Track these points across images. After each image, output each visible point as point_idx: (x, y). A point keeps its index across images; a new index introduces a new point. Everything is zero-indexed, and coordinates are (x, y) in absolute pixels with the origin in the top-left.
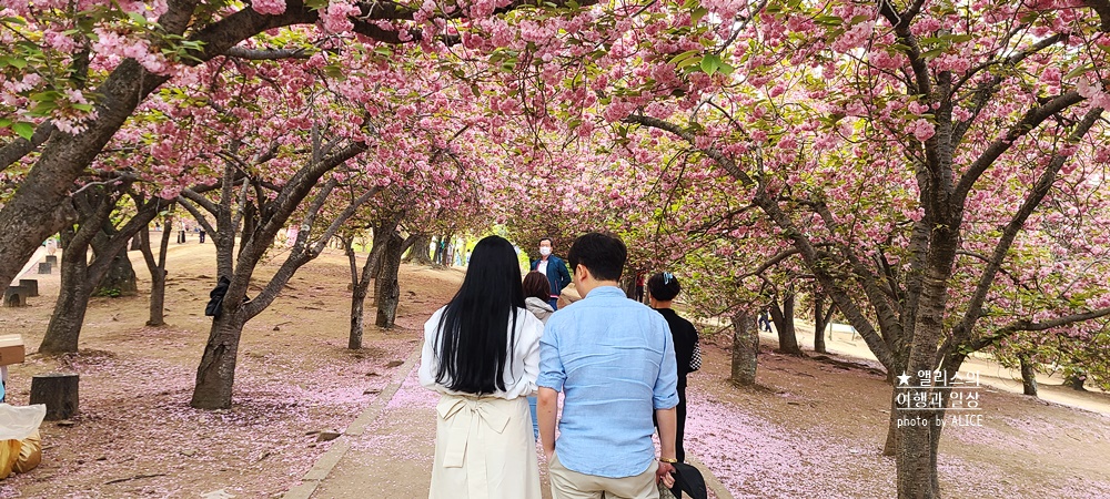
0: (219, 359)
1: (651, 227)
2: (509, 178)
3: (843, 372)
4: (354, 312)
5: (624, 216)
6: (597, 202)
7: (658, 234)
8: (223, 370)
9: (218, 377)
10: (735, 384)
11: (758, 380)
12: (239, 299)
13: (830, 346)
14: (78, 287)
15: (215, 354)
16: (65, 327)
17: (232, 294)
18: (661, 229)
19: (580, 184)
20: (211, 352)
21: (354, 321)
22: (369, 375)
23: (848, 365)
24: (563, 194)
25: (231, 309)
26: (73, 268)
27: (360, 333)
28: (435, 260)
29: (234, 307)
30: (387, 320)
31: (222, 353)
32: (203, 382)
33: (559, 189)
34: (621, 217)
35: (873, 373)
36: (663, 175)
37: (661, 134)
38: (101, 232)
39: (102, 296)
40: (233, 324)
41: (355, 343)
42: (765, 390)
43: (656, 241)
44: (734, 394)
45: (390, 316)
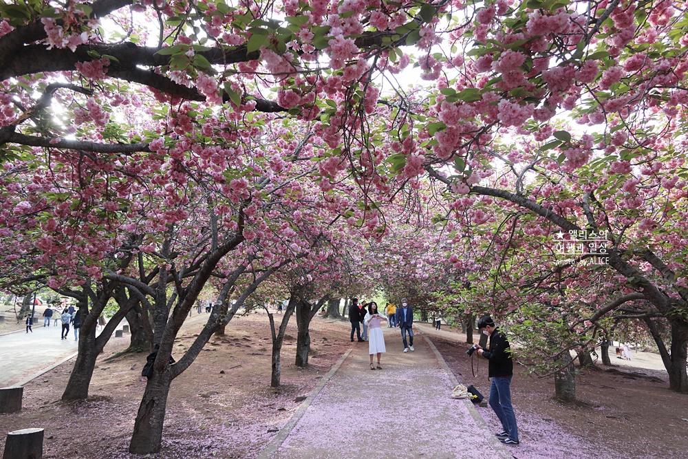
0: (149, 412)
1: (489, 284)
2: (376, 257)
3: (632, 381)
4: (273, 359)
5: (461, 278)
6: (440, 269)
7: (495, 291)
8: (153, 420)
9: (149, 426)
10: (561, 402)
11: (578, 398)
12: (165, 362)
13: (614, 359)
14: (88, 353)
15: (147, 408)
16: (79, 381)
17: (159, 359)
18: (497, 285)
19: (426, 258)
20: (144, 406)
21: (274, 366)
22: (280, 410)
23: (634, 375)
24: (415, 265)
25: (159, 370)
26: (85, 339)
27: (278, 375)
28: (343, 315)
29: (162, 368)
30: (302, 361)
31: (152, 407)
32: (137, 431)
33: (413, 262)
34: (459, 279)
35: (654, 381)
36: (496, 239)
37: (490, 202)
38: (133, 311)
39: (132, 352)
40: (160, 383)
41: (275, 382)
42: (585, 405)
43: (493, 296)
44: (561, 410)
45: (304, 359)
